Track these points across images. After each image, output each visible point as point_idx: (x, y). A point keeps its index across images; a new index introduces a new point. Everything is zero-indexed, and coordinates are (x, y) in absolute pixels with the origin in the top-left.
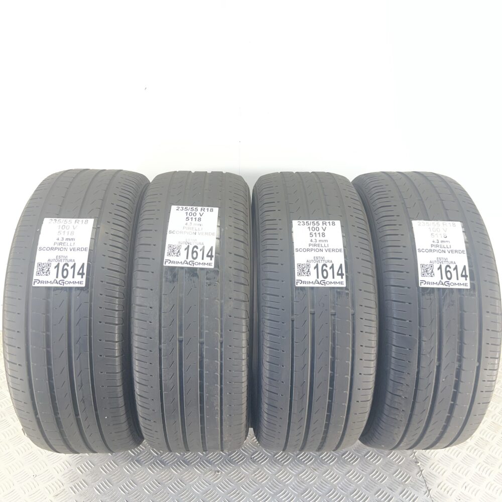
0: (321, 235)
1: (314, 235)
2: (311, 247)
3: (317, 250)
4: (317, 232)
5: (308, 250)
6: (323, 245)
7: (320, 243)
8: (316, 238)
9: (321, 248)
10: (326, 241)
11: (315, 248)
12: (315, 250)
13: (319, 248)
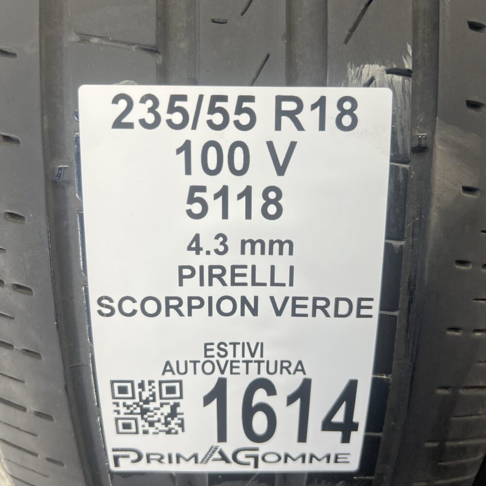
0: (258, 201)
1: (215, 207)
2: (192, 287)
3: (227, 306)
4: (236, 185)
5: (171, 305)
6: (263, 276)
7: (248, 259)
8: (224, 227)
9: (250, 292)
10: (285, 246)
11: (217, 290)
12: (214, 307)
13: (236, 293)
